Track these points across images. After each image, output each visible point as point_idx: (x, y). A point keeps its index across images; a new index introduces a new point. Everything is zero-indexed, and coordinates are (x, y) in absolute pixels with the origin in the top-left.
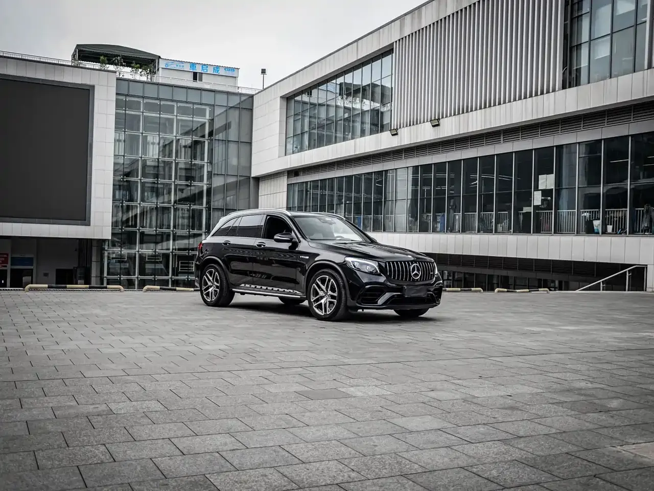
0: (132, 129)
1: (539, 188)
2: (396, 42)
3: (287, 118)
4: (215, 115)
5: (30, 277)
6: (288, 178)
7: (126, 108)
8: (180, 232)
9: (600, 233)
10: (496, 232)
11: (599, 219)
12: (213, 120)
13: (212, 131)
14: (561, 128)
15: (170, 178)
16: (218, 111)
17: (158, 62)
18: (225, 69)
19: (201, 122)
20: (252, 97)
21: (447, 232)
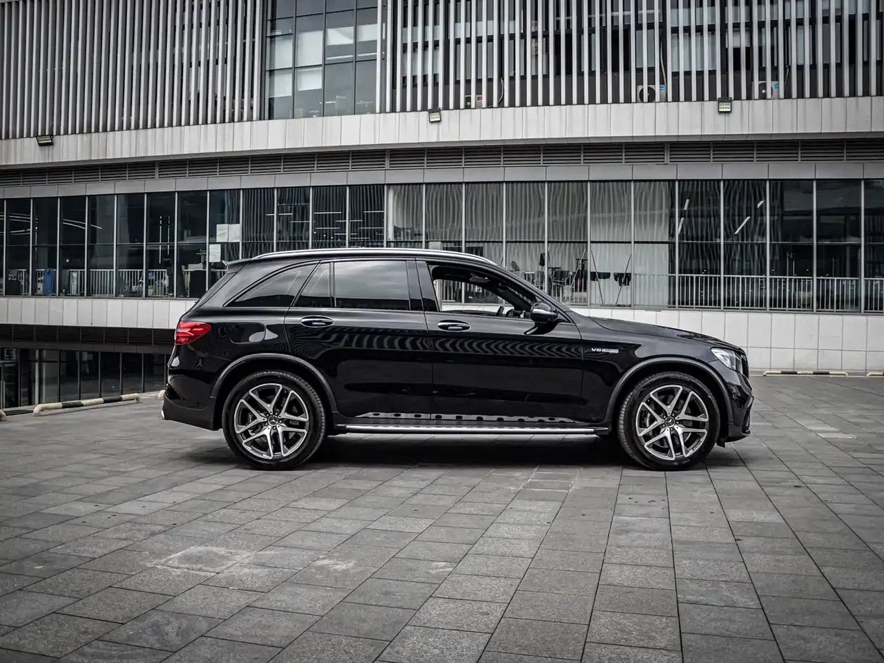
10: (147, 296)
21: (59, 295)
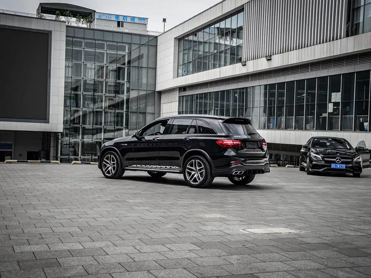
0: (77, 59)
1: (332, 101)
2: (246, 3)
3: (178, 52)
4: (132, 50)
5: (10, 157)
6: (179, 92)
7: (72, 46)
8: (109, 128)
9: (368, 131)
11: (367, 122)
12: (130, 53)
13: (130, 61)
14: (346, 62)
15: (102, 92)
16: (134, 47)
17: (94, 15)
18: (138, 19)
19: (122, 54)
20: (156, 37)
